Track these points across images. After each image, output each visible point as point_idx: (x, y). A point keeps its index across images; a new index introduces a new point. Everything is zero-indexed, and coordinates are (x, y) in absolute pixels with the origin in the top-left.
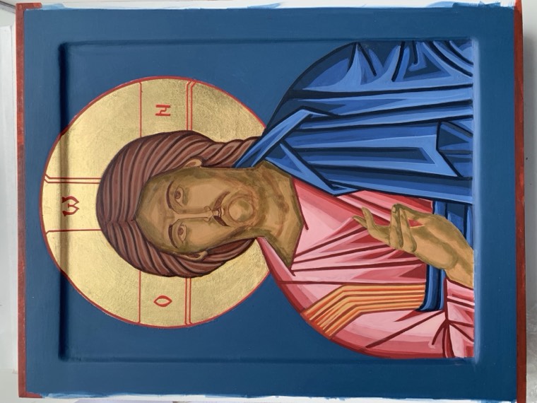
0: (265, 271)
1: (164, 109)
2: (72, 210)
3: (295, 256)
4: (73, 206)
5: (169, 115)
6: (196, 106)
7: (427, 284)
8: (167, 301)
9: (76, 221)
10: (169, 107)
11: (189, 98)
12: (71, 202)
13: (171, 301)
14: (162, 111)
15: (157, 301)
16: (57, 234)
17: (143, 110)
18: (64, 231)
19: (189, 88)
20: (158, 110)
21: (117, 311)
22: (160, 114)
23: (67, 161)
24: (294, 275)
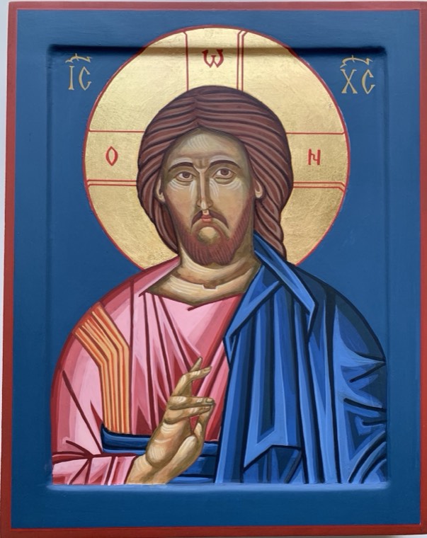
0: (145, 265)
1: (316, 158)
2: (210, 59)
3: (160, 297)
4: (213, 61)
5: (310, 164)
6: (320, 191)
7: (130, 435)
8: (112, 161)
9: (197, 63)
10: (318, 164)
11: (327, 185)
12: (217, 59)
13: (112, 164)
14: (314, 156)
15: (112, 150)
16: (183, 45)
17: (315, 136)
18: (187, 51)
19: (338, 185)
20: (315, 152)
21: (101, 107)
22: (310, 154)
23: (261, 55)
24: (140, 295)
